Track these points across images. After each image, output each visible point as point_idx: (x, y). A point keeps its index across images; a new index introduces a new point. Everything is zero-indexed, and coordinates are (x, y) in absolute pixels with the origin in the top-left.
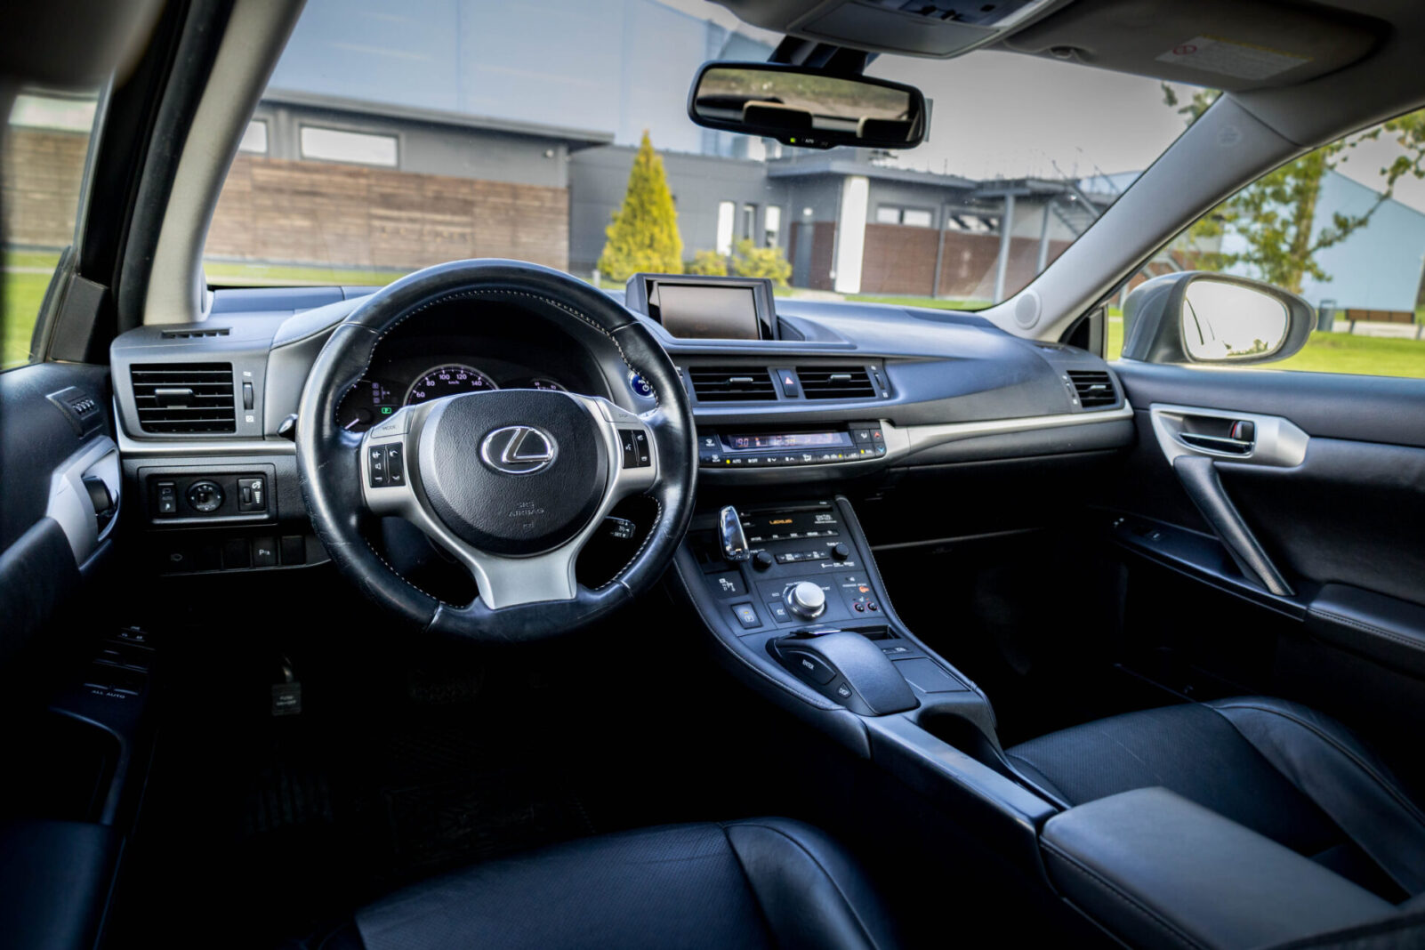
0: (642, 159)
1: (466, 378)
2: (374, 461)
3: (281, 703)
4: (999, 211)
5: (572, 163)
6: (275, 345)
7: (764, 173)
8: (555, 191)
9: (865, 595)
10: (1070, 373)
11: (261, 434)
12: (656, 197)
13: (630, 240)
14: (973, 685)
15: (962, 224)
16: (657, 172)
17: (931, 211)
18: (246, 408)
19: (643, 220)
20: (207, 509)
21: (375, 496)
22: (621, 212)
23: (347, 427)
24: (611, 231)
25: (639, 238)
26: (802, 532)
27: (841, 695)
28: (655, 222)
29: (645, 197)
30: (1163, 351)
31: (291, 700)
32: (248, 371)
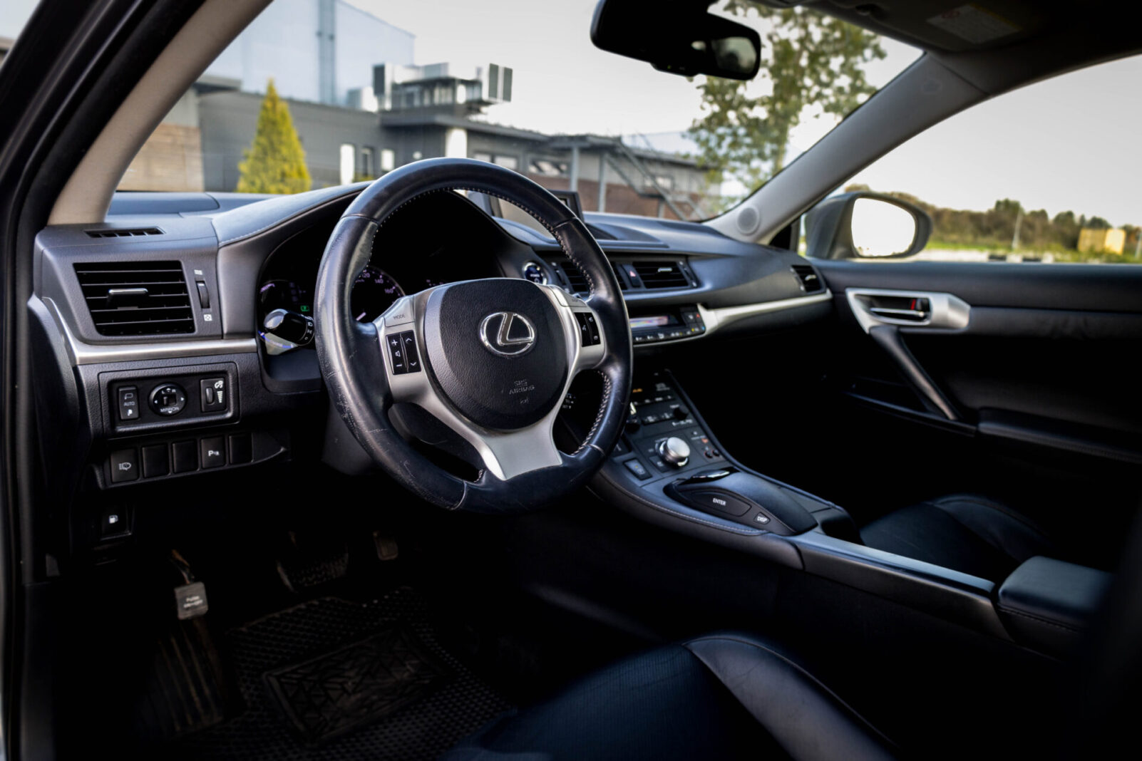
0: (269, 105)
1: (369, 276)
2: (394, 349)
3: (188, 605)
4: (567, 159)
5: (201, 105)
6: (221, 244)
7: (377, 122)
8: (187, 129)
9: (707, 444)
10: (795, 267)
11: (220, 333)
12: (284, 138)
13: (263, 175)
14: (830, 503)
15: (539, 169)
16: (283, 116)
17: (515, 157)
18: (202, 307)
19: (274, 158)
20: (170, 412)
21: (398, 382)
22: (252, 151)
23: (358, 319)
24: (244, 167)
25: (271, 173)
26: (652, 398)
27: (760, 523)
28: (285, 160)
29: (275, 138)
30: (839, 251)
31: (197, 600)
32: (199, 269)
